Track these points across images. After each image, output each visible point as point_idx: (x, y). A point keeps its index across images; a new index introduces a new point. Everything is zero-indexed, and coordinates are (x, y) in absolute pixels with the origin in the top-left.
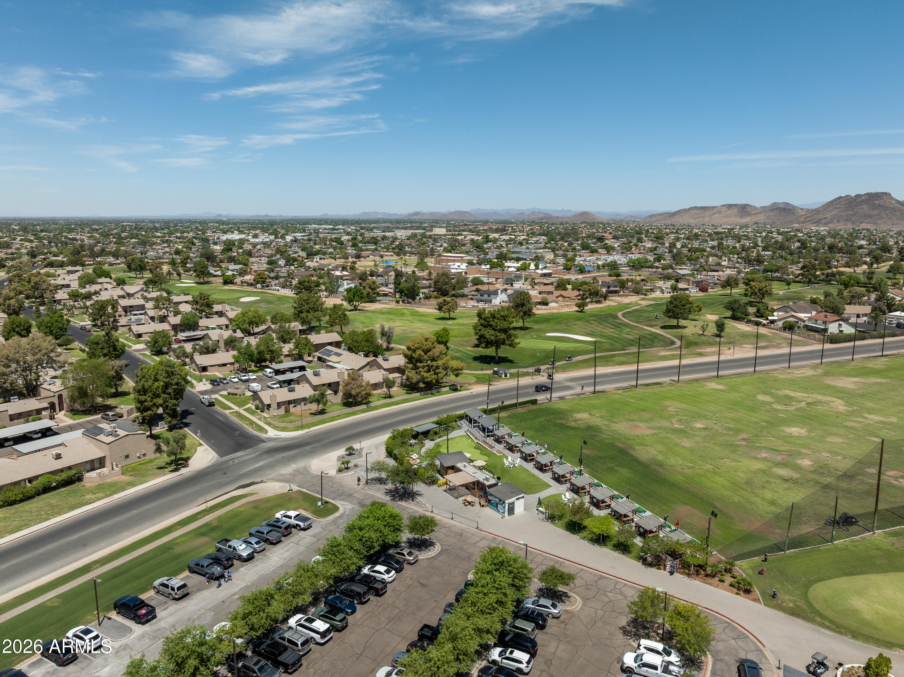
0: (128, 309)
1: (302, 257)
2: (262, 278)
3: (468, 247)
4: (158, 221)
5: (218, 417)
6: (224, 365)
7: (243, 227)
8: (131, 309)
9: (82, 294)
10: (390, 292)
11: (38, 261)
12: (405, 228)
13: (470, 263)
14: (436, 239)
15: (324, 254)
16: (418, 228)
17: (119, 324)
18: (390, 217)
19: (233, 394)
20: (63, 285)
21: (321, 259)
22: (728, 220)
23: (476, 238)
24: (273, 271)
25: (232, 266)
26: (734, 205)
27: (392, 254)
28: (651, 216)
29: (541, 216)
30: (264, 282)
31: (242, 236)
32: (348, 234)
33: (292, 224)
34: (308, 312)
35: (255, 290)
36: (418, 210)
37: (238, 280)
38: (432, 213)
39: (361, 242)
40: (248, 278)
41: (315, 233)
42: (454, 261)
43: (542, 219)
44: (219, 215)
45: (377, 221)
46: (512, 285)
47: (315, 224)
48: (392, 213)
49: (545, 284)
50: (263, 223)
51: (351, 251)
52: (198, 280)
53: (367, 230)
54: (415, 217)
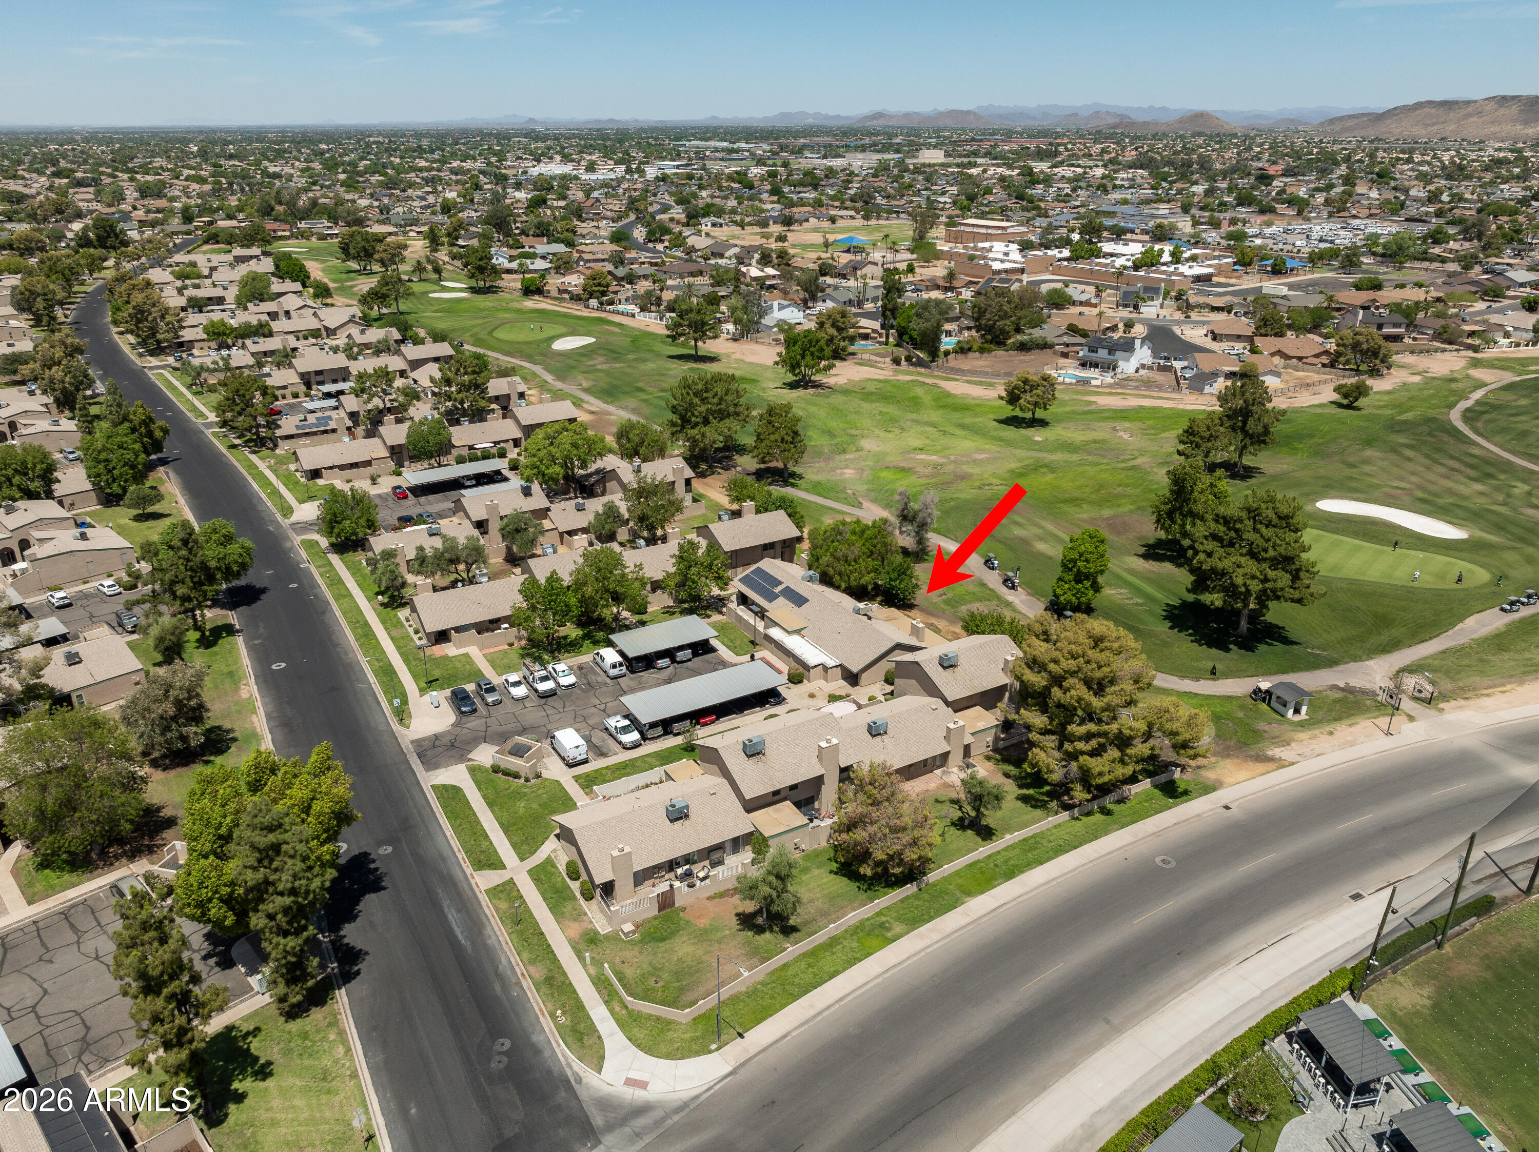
0: (313, 379)
1: (678, 222)
2: (599, 285)
3: (998, 195)
4: (428, 134)
5: (452, 916)
6: (493, 624)
7: (571, 146)
8: (320, 378)
9: (233, 330)
10: (874, 331)
11: (197, 228)
12: (863, 149)
13: (1025, 246)
14: (929, 174)
15: (720, 212)
16: (885, 149)
17: (279, 433)
18: (828, 123)
19: (507, 773)
20: (210, 299)
21: (714, 225)
22: (1497, 129)
23: (1008, 173)
24: (622, 263)
25: (543, 247)
26: (1514, 98)
27: (852, 213)
28: (1332, 121)
29: (1111, 120)
30: (604, 294)
31: (567, 169)
32: (760, 162)
33: (656, 139)
34: (706, 422)
35: (585, 313)
36: (878, 108)
37: (554, 282)
38: (907, 115)
39: (787, 182)
40: (574, 281)
41: (698, 158)
42: (987, 237)
43: (1116, 126)
44: (531, 120)
45: (808, 132)
46: (1136, 307)
47: (696, 139)
48: (832, 113)
49: (1214, 309)
50: (605, 137)
51: (772, 207)
52: (473, 283)
53: (792, 152)
54: (875, 122)
